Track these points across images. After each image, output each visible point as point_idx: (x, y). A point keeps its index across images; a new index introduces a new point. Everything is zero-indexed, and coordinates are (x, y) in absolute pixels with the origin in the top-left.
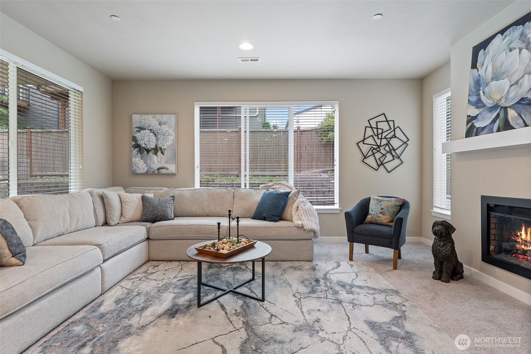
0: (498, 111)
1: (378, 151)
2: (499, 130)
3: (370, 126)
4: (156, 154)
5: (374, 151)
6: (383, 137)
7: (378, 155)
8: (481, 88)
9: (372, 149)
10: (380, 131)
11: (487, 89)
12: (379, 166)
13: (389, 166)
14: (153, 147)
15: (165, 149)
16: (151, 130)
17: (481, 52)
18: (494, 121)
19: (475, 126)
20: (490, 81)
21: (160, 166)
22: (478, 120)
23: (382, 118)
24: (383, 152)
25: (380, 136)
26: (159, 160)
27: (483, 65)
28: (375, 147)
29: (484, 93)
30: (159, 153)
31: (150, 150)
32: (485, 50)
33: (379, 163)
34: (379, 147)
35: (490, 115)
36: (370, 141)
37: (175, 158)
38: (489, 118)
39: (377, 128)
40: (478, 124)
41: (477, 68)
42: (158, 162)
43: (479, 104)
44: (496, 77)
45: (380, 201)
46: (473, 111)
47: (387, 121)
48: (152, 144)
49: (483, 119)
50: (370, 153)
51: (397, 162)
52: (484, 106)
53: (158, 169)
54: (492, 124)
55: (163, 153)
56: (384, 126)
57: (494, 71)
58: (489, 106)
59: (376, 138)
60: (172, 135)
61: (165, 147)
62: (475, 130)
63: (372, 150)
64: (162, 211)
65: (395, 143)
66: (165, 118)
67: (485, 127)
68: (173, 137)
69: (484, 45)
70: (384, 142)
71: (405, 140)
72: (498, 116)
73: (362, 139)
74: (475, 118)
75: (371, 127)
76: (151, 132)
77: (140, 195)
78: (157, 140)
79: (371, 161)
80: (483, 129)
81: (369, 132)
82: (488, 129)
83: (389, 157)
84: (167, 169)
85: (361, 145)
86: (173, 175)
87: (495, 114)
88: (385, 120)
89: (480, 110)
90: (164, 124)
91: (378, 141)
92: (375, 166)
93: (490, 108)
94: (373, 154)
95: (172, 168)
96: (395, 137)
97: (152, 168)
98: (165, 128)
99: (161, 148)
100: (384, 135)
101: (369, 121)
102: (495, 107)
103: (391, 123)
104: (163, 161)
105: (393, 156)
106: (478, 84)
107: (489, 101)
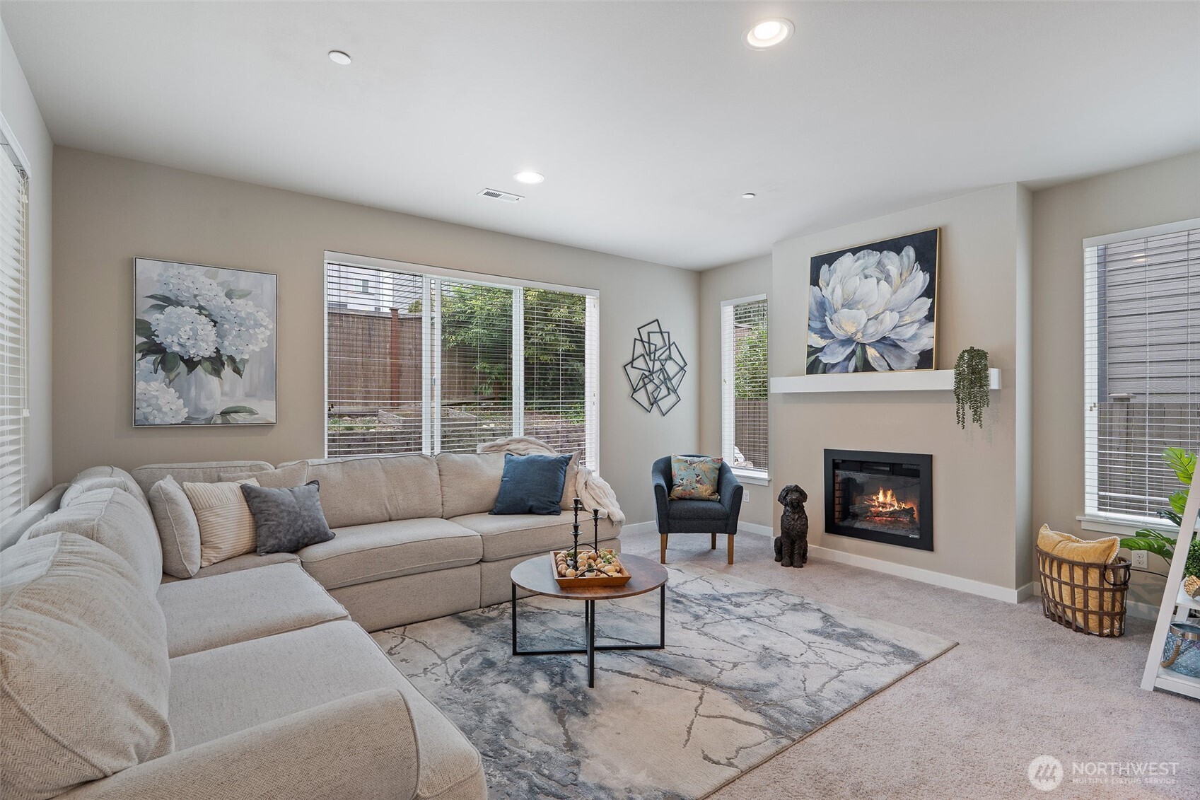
0: (853, 346)
1: (651, 381)
2: (856, 370)
3: (640, 339)
4: (217, 372)
5: (646, 380)
6: (656, 358)
7: (650, 387)
8: (827, 314)
9: (643, 377)
10: (653, 347)
11: (835, 316)
12: (652, 405)
13: (664, 404)
14: (210, 352)
15: (244, 361)
16: (200, 308)
17: (825, 268)
18: (849, 358)
19: (821, 361)
20: (840, 307)
21: (231, 404)
22: (825, 354)
23: (654, 327)
24: (656, 381)
25: (652, 355)
26: (227, 388)
27: (828, 285)
28: (647, 373)
29: (831, 320)
30: (227, 371)
31: (199, 362)
32: (830, 266)
33: (652, 401)
34: (651, 373)
35: (842, 350)
36: (640, 363)
37: (273, 385)
38: (842, 354)
39: (649, 343)
40: (825, 359)
41: (819, 286)
42: (223, 394)
43: (824, 332)
44: (848, 304)
45: (691, 464)
46: (818, 342)
47: (661, 333)
48: (204, 345)
49: (833, 354)
50: (641, 384)
51: (673, 397)
52: (833, 337)
53: (224, 413)
54: (847, 362)
55: (237, 371)
56: (657, 339)
57: (846, 297)
58: (841, 338)
59: (647, 358)
60: (266, 327)
61: (246, 357)
62: (821, 365)
63: (643, 380)
64: (312, 521)
65: (671, 368)
66: (244, 281)
67: (836, 364)
68: (268, 333)
69: (830, 258)
70: (658, 365)
71: (682, 364)
72: (853, 353)
73: (630, 359)
74: (821, 350)
75: (642, 341)
76: (200, 314)
77: (235, 486)
78: (220, 335)
79: (641, 396)
80: (834, 366)
81: (639, 349)
82: (842, 367)
83: (664, 391)
84: (251, 412)
85: (628, 368)
86: (268, 426)
87: (849, 350)
88: (659, 331)
89: (828, 341)
90: (240, 297)
91: (650, 364)
92: (646, 404)
93: (842, 341)
94: (645, 385)
95: (265, 410)
96: (671, 358)
97: (205, 412)
98: (243, 306)
99: (231, 359)
100: (658, 354)
101: (638, 329)
102: (848, 341)
103: (666, 336)
104: (240, 392)
105: (668, 389)
106: (822, 307)
107: (839, 332)
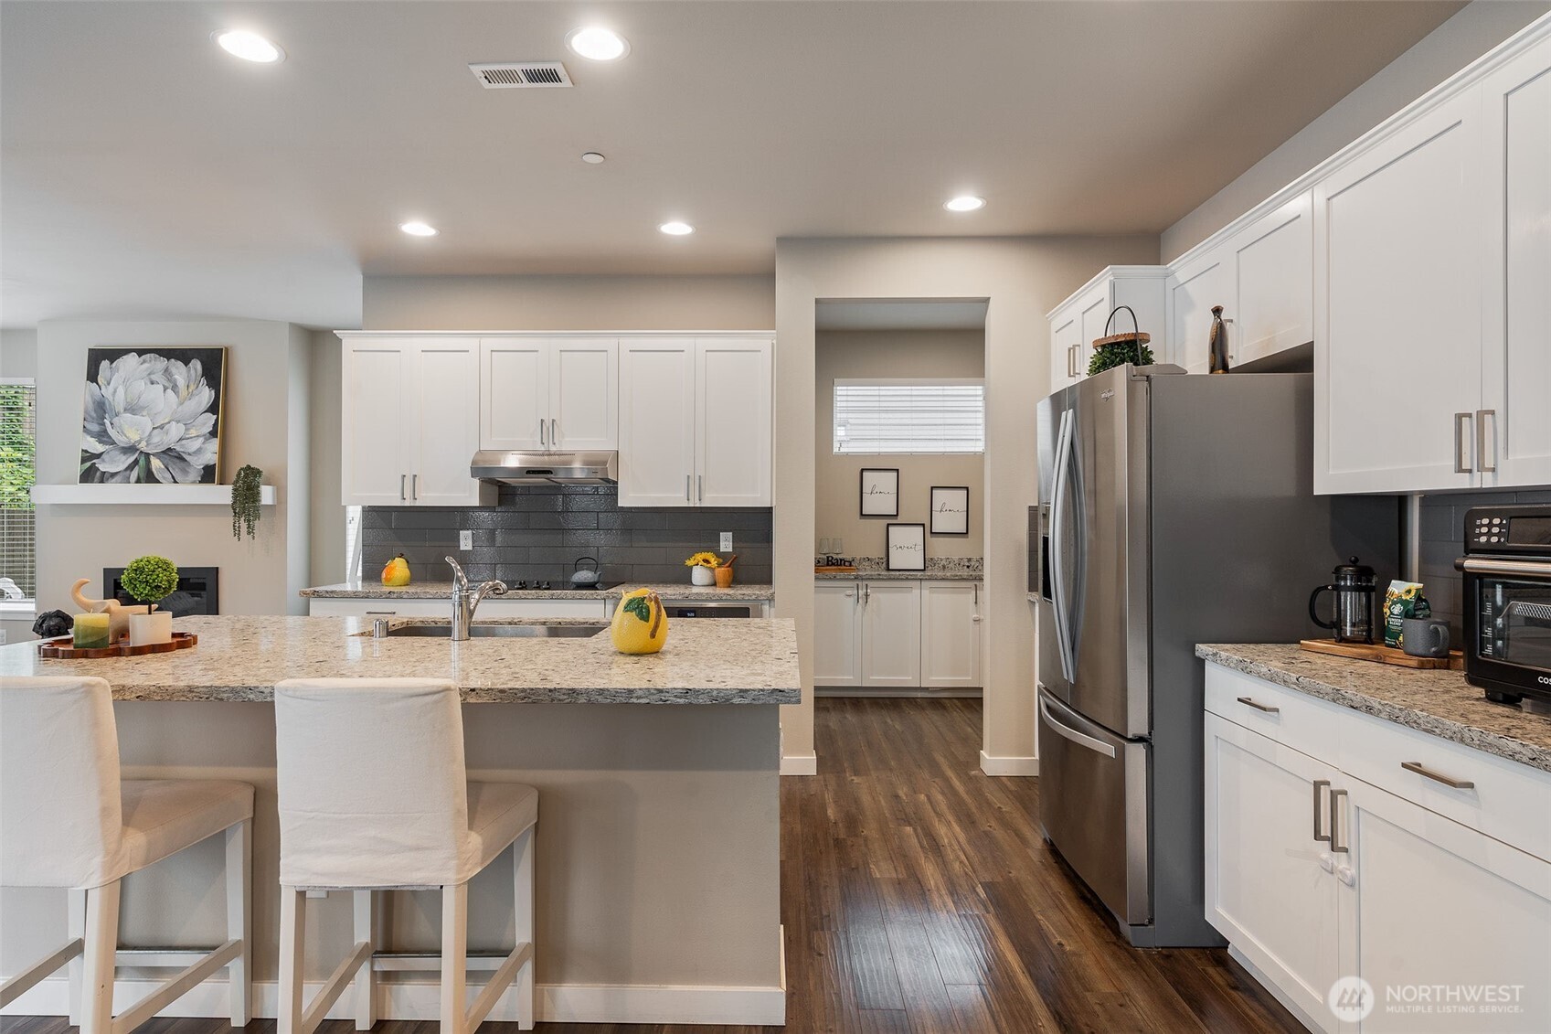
0: (137, 455)
2: (138, 481)
8: (107, 416)
11: (115, 420)
17: (105, 364)
18: (131, 468)
19: (98, 469)
20: (122, 411)
22: (103, 461)
27: (109, 384)
29: (112, 424)
32: (112, 363)
35: (123, 458)
38: (123, 463)
40: (102, 467)
41: (97, 384)
43: (102, 436)
44: (132, 409)
46: (95, 446)
49: (112, 461)
52: (113, 443)
54: (128, 472)
57: (129, 400)
58: (123, 445)
62: (98, 474)
67: (116, 473)
69: (114, 355)
72: (136, 462)
74: (99, 456)
80: (113, 475)
82: (124, 476)
87: (132, 459)
89: (107, 447)
93: (123, 448)
102: (131, 449)
106: (101, 409)
107: (120, 437)
